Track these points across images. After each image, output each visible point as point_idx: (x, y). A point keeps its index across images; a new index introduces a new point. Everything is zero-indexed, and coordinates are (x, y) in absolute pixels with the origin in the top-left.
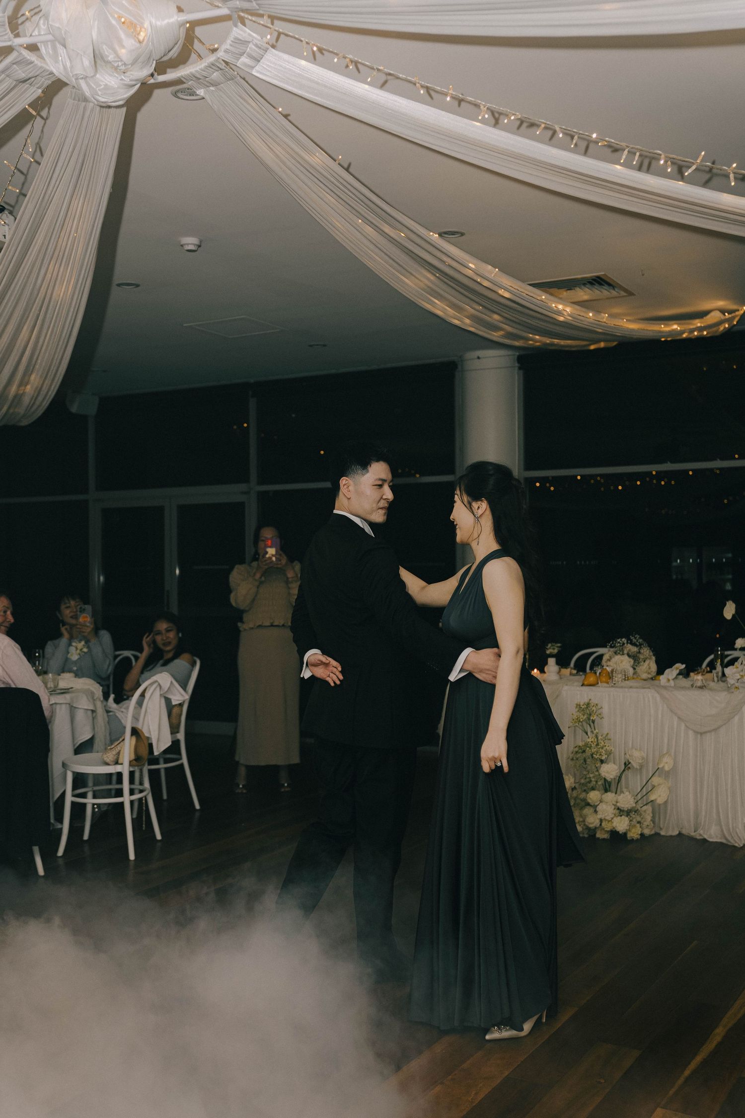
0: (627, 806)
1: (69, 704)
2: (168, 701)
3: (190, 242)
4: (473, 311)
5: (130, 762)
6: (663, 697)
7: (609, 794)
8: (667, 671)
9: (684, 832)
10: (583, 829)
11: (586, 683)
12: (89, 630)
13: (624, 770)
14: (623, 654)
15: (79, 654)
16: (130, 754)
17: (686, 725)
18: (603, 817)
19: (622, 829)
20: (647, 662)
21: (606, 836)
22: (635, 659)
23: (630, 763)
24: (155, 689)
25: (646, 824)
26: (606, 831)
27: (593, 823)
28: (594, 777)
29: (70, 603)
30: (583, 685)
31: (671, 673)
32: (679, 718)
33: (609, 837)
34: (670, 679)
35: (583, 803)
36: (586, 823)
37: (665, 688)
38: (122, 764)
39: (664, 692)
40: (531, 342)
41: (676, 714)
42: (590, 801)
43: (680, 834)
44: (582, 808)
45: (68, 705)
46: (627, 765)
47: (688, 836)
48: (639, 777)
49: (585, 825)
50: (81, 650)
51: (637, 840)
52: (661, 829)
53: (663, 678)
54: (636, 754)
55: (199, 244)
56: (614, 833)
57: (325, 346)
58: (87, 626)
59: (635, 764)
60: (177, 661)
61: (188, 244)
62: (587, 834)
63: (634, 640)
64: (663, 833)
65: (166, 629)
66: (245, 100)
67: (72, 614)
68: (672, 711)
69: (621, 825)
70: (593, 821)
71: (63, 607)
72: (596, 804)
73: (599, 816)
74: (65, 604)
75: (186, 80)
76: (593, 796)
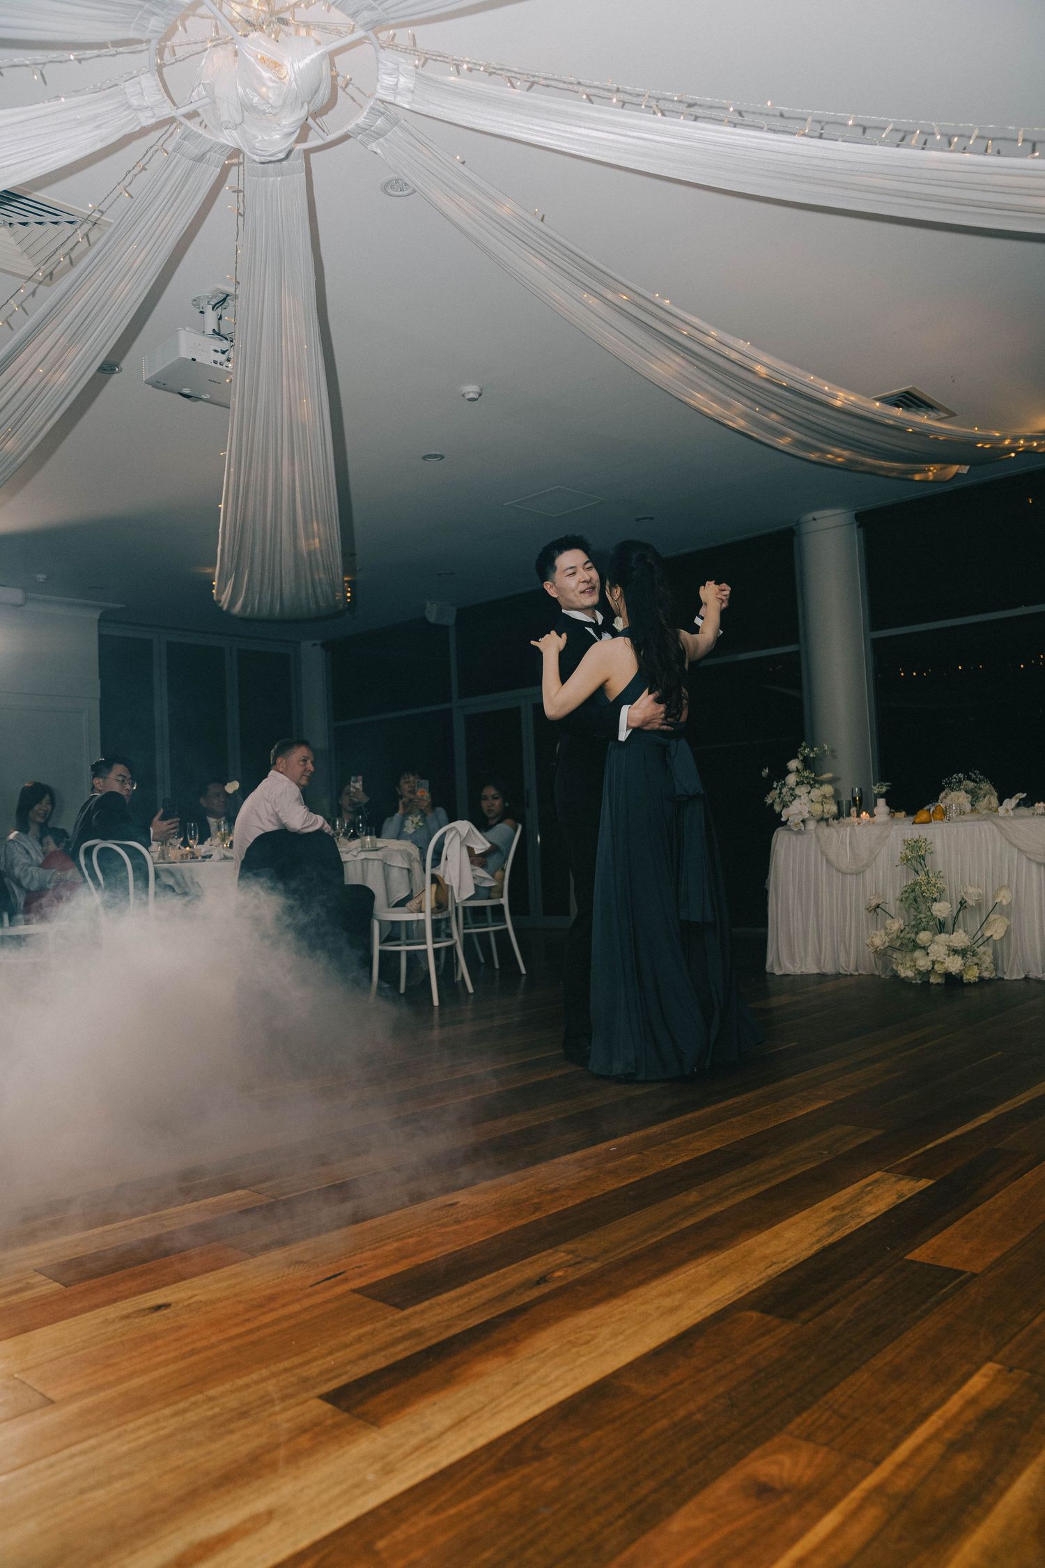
0: (960, 945)
1: (382, 861)
2: (470, 850)
3: (471, 390)
4: (744, 408)
5: (432, 909)
6: (999, 828)
7: (942, 935)
8: (1006, 801)
9: (1032, 975)
10: (915, 974)
11: (917, 821)
12: (426, 804)
13: (960, 910)
14: (960, 790)
15: (415, 828)
16: (431, 903)
17: (1027, 857)
18: (935, 958)
19: (954, 969)
20: (987, 797)
21: (940, 980)
22: (975, 796)
23: (966, 901)
24: (454, 836)
25: (984, 966)
26: (940, 974)
27: (924, 966)
28: (925, 918)
29: (409, 778)
30: (914, 823)
31: (1010, 803)
32: (1018, 849)
33: (943, 982)
34: (1009, 808)
35: (911, 944)
36: (917, 967)
37: (1003, 818)
38: (424, 912)
39: (1001, 822)
40: (830, 456)
41: (1015, 846)
42: (919, 942)
43: (1026, 978)
44: (913, 951)
45: (380, 862)
46: (963, 903)
47: (1035, 980)
48: (978, 915)
49: (917, 969)
50: (417, 823)
51: (975, 983)
52: (1005, 973)
53: (1001, 810)
54: (971, 890)
55: (480, 392)
56: (948, 976)
57: (652, 519)
58: (425, 800)
59: (971, 902)
60: (500, 826)
61: (469, 393)
62: (920, 979)
63: (973, 776)
64: (1006, 978)
65: (493, 795)
66: (416, 148)
67: (410, 789)
68: (1010, 843)
69: (954, 965)
70: (923, 964)
71: (402, 781)
72: (927, 945)
73: (931, 957)
74: (405, 778)
75: (353, 133)
76: (924, 937)
